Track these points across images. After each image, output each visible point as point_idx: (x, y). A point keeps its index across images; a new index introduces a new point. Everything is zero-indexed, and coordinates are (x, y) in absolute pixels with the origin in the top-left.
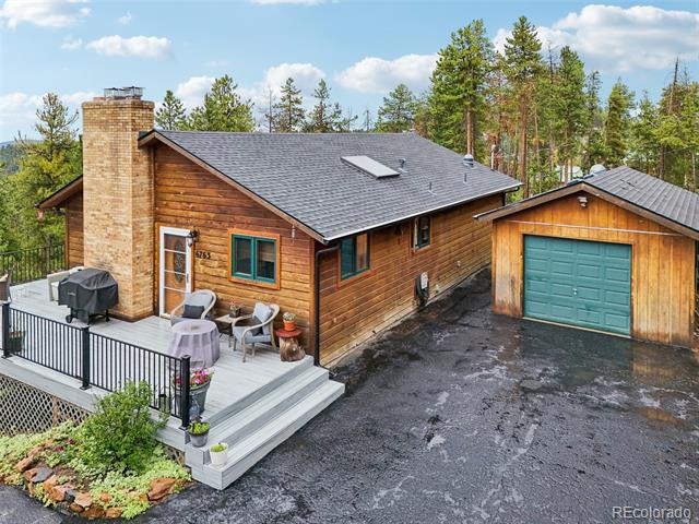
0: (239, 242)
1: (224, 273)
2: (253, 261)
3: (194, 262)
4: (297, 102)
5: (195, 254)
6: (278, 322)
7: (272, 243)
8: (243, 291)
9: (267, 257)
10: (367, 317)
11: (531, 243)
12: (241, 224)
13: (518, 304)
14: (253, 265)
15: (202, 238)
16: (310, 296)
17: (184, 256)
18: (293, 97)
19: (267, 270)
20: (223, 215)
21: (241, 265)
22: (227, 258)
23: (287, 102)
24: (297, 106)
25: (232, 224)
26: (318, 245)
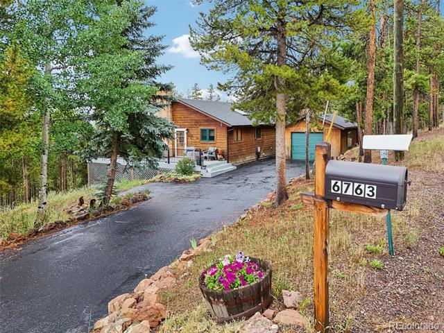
0: (203, 131)
1: (198, 141)
2: (208, 136)
3: (187, 139)
4: (200, 94)
5: (188, 136)
6: (217, 151)
7: (213, 130)
8: (204, 145)
9: (212, 135)
10: (241, 155)
11: (294, 135)
12: (203, 125)
13: (290, 155)
14: (208, 137)
15: (190, 131)
16: (226, 144)
17: (183, 138)
18: (198, 92)
19: (212, 138)
20: (197, 123)
21: (203, 138)
22: (199, 136)
23: (195, 94)
24: (200, 96)
25: (200, 125)
26: (228, 128)
